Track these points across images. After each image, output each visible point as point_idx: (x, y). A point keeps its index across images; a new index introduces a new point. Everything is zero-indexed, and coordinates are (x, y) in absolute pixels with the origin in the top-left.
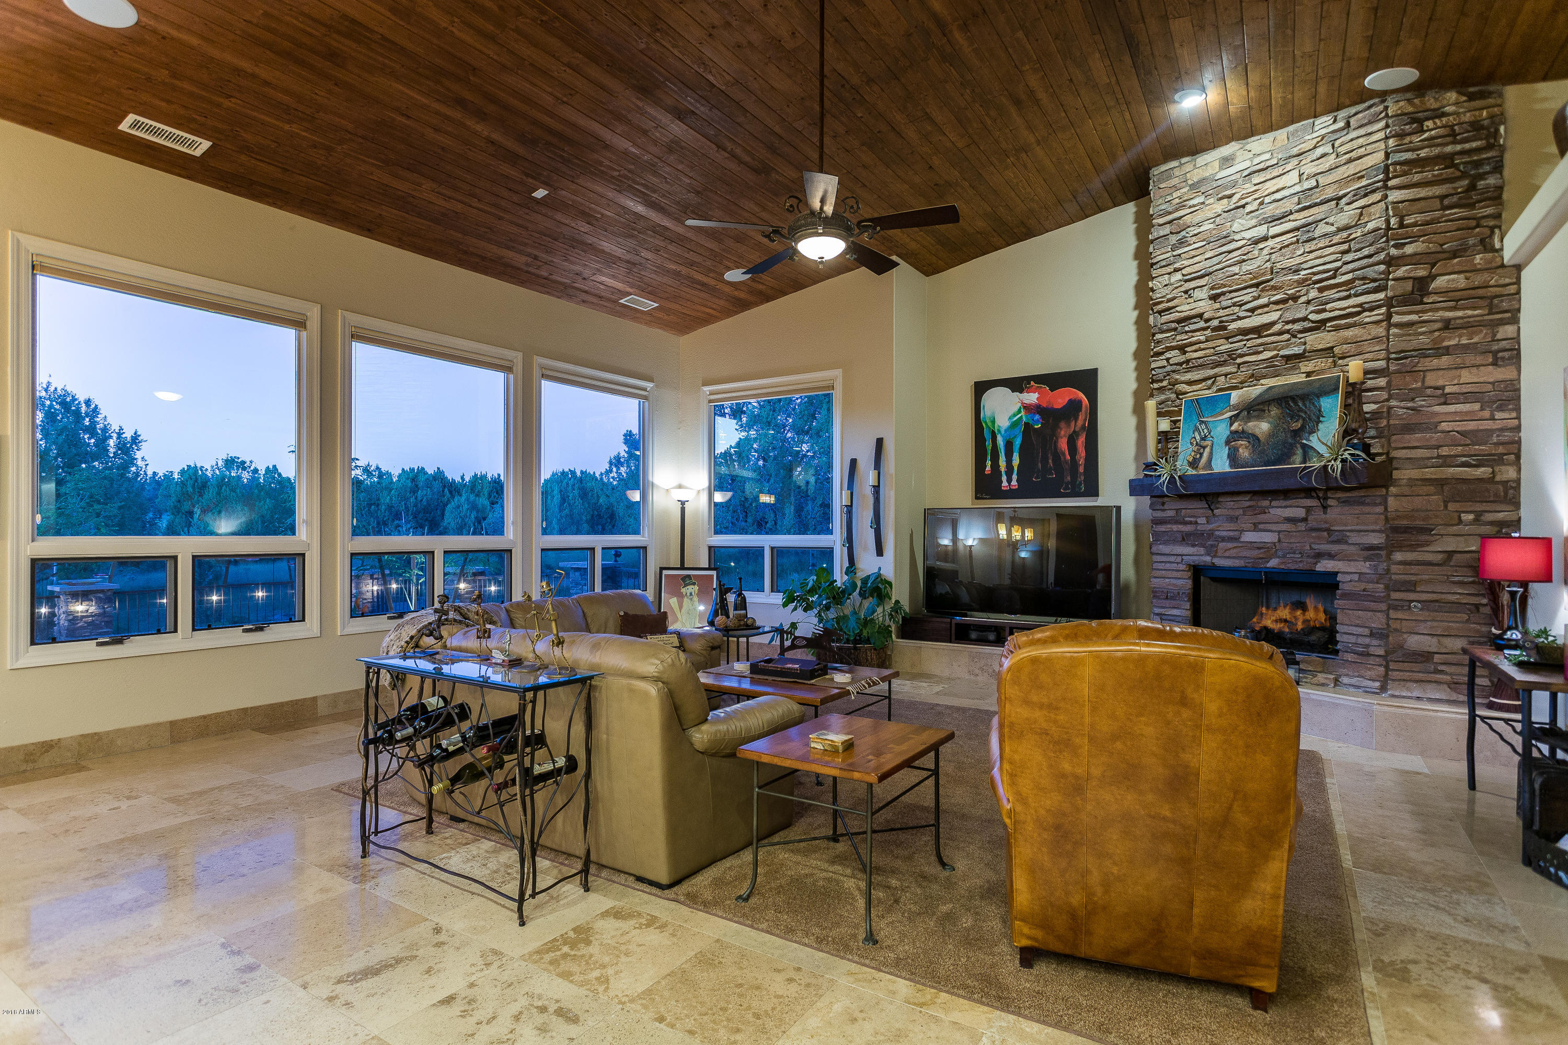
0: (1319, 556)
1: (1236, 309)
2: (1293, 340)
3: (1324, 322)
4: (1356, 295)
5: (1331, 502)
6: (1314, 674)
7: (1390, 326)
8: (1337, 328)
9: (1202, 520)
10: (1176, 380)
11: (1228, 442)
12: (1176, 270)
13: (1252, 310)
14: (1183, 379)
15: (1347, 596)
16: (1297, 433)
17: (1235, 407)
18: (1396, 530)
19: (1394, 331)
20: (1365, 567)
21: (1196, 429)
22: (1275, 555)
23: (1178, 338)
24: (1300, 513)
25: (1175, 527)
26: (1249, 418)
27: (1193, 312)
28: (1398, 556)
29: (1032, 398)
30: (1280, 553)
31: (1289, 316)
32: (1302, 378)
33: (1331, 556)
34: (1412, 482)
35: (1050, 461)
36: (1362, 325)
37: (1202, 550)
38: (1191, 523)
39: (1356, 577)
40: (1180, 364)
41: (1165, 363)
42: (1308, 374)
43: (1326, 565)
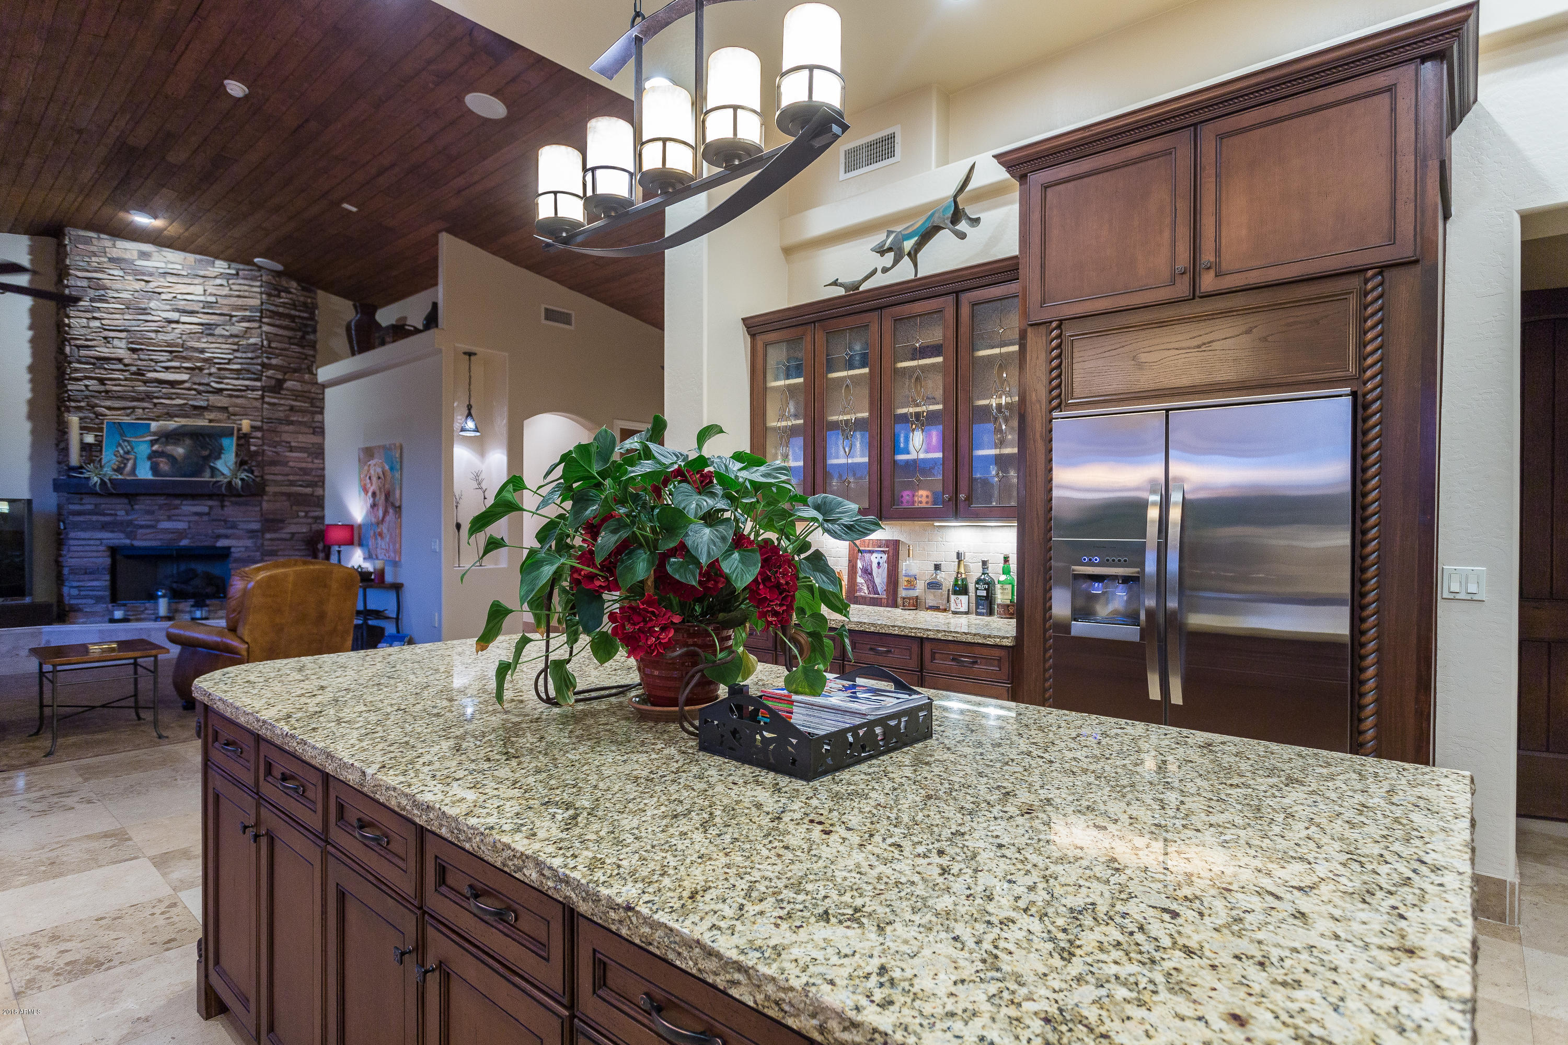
0: (219, 537)
1: (153, 364)
2: (199, 396)
3: (222, 390)
4: (243, 379)
5: (227, 503)
6: (215, 612)
7: (263, 403)
8: (230, 396)
9: (121, 513)
10: (95, 403)
11: (150, 458)
12: (95, 318)
13: (167, 368)
14: (103, 404)
15: (237, 560)
16: (206, 459)
17: (154, 434)
18: (267, 520)
19: (265, 406)
20: (249, 543)
21: (120, 445)
22: (186, 537)
23: (97, 371)
24: (206, 509)
25: (94, 518)
26: (167, 443)
27: (113, 356)
28: (268, 536)
30: (190, 536)
31: (197, 380)
32: (206, 423)
33: (227, 537)
34: (275, 494)
36: (245, 397)
37: (122, 535)
38: (111, 515)
39: (243, 549)
40: (100, 392)
41: (83, 388)
42: (210, 421)
43: (222, 543)
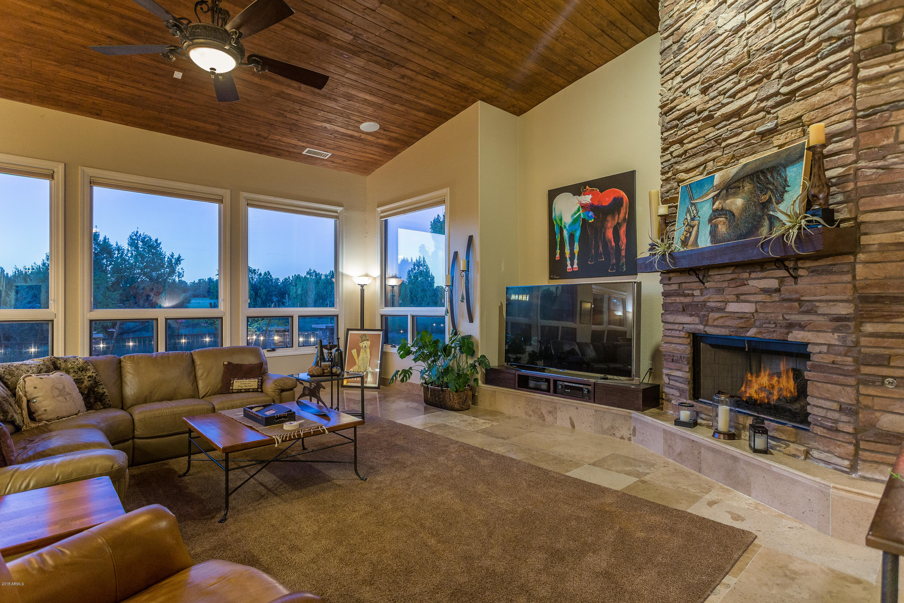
0: (791, 326)
1: (721, 98)
2: (768, 116)
3: (793, 92)
4: (823, 58)
5: (801, 272)
6: (787, 443)
7: (857, 81)
8: (806, 96)
9: (697, 293)
10: (677, 170)
11: (710, 220)
12: (677, 74)
13: (733, 96)
14: (682, 168)
15: (818, 367)
16: (765, 205)
17: (717, 188)
18: (865, 299)
19: (861, 86)
20: (833, 338)
21: (688, 211)
22: (753, 326)
23: (679, 133)
24: (774, 284)
25: (678, 299)
26: (727, 196)
27: (688, 108)
28: (869, 328)
29: (587, 199)
30: (757, 323)
31: (763, 94)
32: (776, 150)
33: (802, 327)
34: (883, 247)
35: (601, 248)
36: (829, 87)
37: (697, 320)
38: (688, 295)
39: (824, 349)
40: (680, 156)
41: (669, 157)
42: (780, 146)
43: (796, 336)
